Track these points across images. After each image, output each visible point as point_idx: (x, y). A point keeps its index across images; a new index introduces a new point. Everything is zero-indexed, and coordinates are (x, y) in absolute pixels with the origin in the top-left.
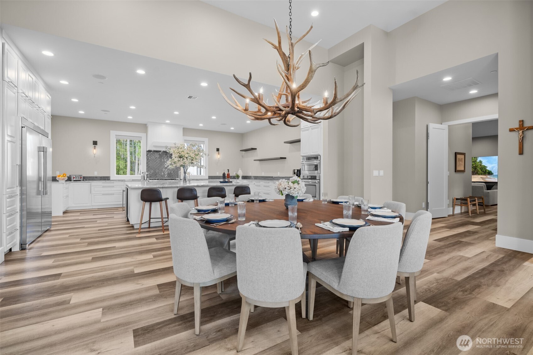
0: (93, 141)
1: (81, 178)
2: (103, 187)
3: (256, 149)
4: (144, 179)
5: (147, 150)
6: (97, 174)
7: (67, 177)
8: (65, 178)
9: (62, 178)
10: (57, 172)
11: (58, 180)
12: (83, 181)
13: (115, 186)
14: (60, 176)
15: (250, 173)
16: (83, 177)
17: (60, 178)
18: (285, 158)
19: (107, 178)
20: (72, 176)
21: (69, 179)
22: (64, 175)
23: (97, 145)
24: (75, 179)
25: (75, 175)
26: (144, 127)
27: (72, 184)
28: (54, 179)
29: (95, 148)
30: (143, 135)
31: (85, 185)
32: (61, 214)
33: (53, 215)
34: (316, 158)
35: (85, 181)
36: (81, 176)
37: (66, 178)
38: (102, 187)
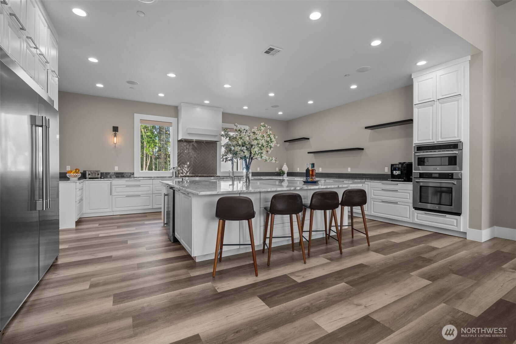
0: (113, 127)
1: (99, 174)
2: (128, 186)
3: (308, 139)
4: (176, 176)
5: (179, 139)
6: (117, 170)
7: (81, 173)
8: (78, 174)
9: (75, 174)
10: (67, 166)
11: (68, 177)
12: (101, 178)
13: (141, 186)
14: (71, 171)
15: (298, 169)
16: (101, 173)
17: (71, 174)
18: (363, 149)
19: (130, 175)
20: (87, 172)
21: (83, 176)
22: (77, 171)
23: (118, 132)
24: (89, 176)
25: (90, 171)
26: (175, 111)
27: (87, 183)
28: (63, 176)
29: (115, 136)
30: (173, 120)
31: (104, 184)
32: (73, 226)
33: (61, 227)
34: (455, 146)
35: (103, 178)
36: (97, 171)
37: (80, 175)
38: (125, 186)
